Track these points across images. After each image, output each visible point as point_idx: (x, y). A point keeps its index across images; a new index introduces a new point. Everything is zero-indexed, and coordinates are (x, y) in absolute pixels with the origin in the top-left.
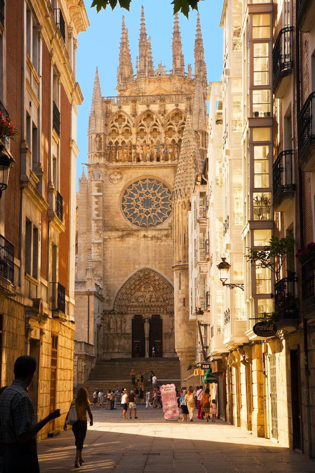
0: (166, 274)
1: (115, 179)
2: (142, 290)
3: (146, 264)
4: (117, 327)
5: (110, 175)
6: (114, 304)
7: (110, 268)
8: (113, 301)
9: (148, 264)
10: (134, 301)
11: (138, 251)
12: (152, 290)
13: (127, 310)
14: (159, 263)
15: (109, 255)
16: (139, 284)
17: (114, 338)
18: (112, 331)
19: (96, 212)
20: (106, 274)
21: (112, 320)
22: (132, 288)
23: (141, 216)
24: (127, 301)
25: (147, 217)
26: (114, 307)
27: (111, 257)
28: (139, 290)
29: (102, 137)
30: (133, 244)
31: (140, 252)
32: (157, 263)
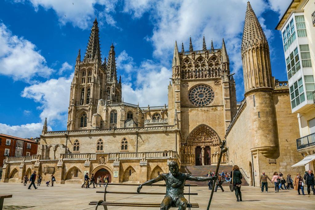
0: (212, 126)
1: (186, 86)
2: (200, 135)
3: (202, 122)
4: (188, 152)
5: (183, 84)
6: (187, 141)
7: (184, 124)
8: (186, 140)
9: (203, 122)
10: (196, 140)
11: (198, 116)
12: (205, 134)
13: (193, 144)
14: (209, 122)
15: (184, 118)
16: (199, 132)
17: (187, 156)
18: (186, 153)
19: (177, 99)
20: (183, 127)
21: (185, 148)
22: (195, 134)
23: (198, 101)
24: (193, 140)
25: (201, 102)
26: (186, 142)
27: (184, 119)
28: (199, 134)
29: (179, 67)
30: (195, 114)
31: (199, 117)
32: (208, 121)
